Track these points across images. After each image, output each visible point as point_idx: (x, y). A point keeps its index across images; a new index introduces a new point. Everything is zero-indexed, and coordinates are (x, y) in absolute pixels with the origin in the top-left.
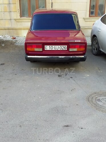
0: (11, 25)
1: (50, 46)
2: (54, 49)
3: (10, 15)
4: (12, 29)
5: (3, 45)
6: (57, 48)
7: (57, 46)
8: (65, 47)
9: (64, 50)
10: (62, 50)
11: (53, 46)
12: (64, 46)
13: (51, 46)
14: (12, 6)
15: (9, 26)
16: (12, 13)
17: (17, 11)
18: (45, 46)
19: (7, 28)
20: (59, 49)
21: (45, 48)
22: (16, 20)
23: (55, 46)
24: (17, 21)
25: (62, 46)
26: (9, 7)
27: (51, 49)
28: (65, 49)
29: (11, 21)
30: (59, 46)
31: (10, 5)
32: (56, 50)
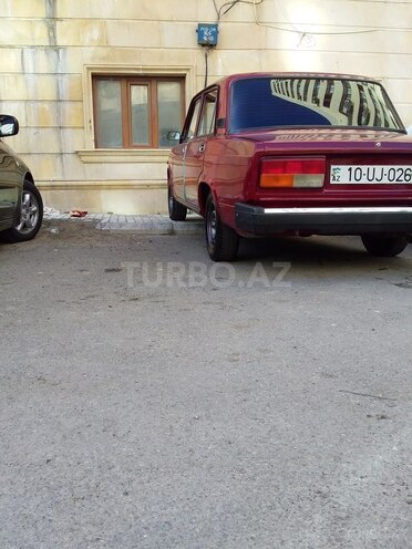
0: (63, 174)
1: (350, 169)
2: (364, 181)
3: (59, 140)
4: (67, 187)
5: (53, 231)
6: (378, 176)
7: (378, 168)
8: (408, 172)
9: (404, 182)
10: (394, 182)
11: (364, 168)
12: (404, 167)
13: (354, 167)
14: (68, 108)
15: (55, 178)
16: (68, 133)
17: (87, 125)
18: (333, 167)
19: (49, 183)
20: (385, 181)
21: (332, 178)
22: (80, 156)
23: (371, 167)
24: (85, 159)
25: (397, 167)
26: (58, 111)
27: (353, 182)
28: (408, 178)
29: (62, 160)
30: (387, 168)
31: (61, 104)
32: (375, 182)
